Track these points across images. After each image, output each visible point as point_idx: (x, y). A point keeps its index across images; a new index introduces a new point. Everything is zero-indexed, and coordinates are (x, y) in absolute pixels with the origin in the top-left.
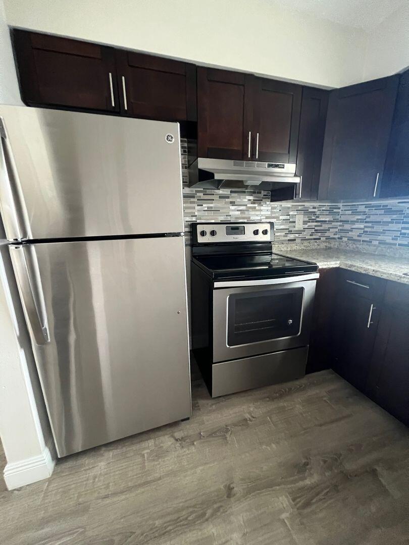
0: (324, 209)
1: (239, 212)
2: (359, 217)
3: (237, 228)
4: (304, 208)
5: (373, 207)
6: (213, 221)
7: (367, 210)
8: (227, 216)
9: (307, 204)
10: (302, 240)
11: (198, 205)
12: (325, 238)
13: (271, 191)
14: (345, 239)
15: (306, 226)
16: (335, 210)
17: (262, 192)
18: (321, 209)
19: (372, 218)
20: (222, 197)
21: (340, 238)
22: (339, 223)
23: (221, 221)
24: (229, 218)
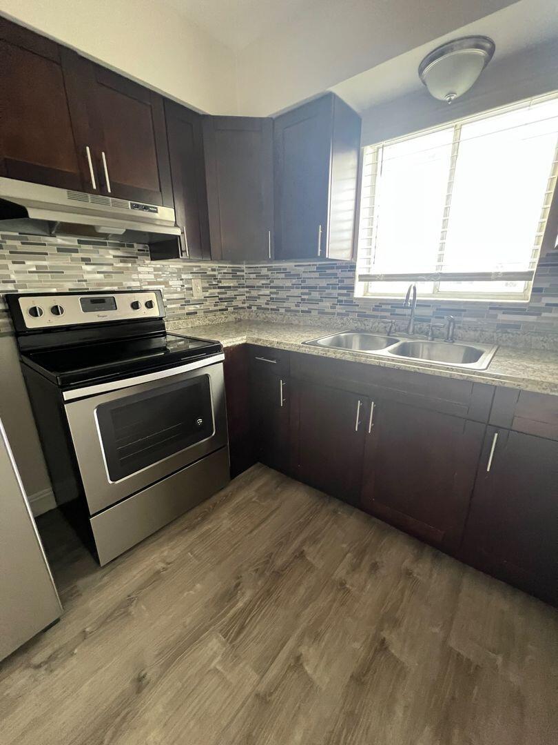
0: (225, 271)
1: (102, 275)
2: (264, 282)
3: (102, 301)
4: (201, 269)
5: (274, 270)
6: (54, 290)
7: (269, 273)
8: (79, 281)
9: (204, 265)
10: (204, 312)
11: (14, 263)
12: (232, 308)
13: (149, 245)
14: (254, 308)
15: (207, 294)
16: (238, 273)
17: (135, 245)
18: (222, 271)
19: (276, 283)
20: (62, 250)
21: (249, 307)
22: (246, 289)
23: (69, 290)
24: (84, 286)
